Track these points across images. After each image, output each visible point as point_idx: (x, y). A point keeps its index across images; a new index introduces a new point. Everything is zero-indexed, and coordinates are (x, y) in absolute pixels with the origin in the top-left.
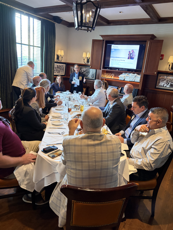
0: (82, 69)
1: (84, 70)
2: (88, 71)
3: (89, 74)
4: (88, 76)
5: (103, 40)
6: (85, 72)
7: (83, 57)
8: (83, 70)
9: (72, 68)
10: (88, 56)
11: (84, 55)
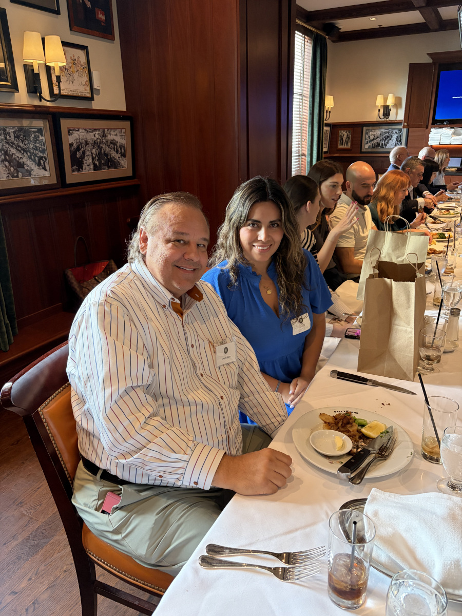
0: (371, 133)
1: (375, 133)
2: (387, 134)
3: (388, 142)
4: (386, 145)
5: (434, 63)
6: (378, 138)
7: (377, 104)
8: (374, 135)
9: (344, 134)
10: (390, 102)
11: (380, 102)
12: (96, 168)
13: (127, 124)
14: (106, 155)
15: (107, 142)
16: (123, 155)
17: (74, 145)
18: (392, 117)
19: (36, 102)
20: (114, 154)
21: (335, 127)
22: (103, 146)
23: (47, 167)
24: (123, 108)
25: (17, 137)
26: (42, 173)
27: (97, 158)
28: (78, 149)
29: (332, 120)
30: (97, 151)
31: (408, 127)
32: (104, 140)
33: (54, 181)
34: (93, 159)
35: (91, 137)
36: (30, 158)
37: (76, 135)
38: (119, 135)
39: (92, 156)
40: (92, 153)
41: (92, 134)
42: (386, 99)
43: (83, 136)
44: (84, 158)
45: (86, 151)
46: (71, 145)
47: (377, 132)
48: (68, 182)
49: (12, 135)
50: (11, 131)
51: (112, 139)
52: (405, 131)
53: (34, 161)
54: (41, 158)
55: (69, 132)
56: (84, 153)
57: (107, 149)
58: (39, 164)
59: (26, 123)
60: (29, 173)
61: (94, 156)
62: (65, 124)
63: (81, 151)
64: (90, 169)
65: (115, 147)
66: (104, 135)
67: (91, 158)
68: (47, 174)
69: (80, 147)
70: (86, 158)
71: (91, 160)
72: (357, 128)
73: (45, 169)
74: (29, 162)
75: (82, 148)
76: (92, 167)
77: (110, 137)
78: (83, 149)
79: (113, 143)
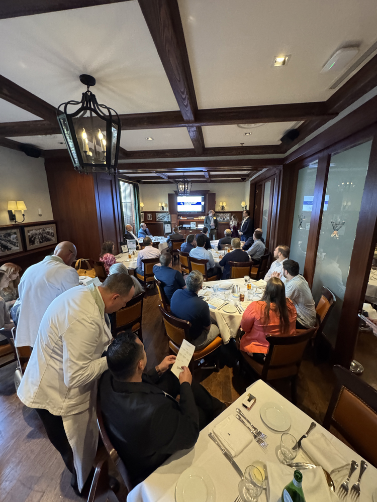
0: (158, 215)
2: (164, 216)
3: (165, 218)
6: (161, 217)
9: (149, 215)
10: (163, 205)
11: (160, 205)
12: (40, 242)
13: (54, 225)
14: (45, 237)
16: (53, 236)
18: (165, 210)
19: (14, 223)
20: (48, 236)
21: (146, 213)
22: (44, 234)
23: (18, 245)
24: (52, 219)
25: (5, 237)
26: (16, 248)
27: (41, 239)
28: (32, 237)
29: (144, 210)
30: (41, 236)
31: (171, 214)
32: (44, 232)
33: (22, 250)
35: (38, 232)
36: (11, 243)
37: (31, 232)
38: (51, 229)
39: (39, 238)
41: (38, 231)
42: (162, 204)
43: (34, 232)
44: (35, 240)
46: (29, 236)
47: (160, 215)
48: (28, 249)
49: (3, 237)
50: (2, 235)
52: (170, 215)
53: (13, 244)
54: (15, 243)
55: (28, 232)
56: (35, 238)
57: (45, 235)
58: (15, 245)
59: (9, 231)
60: (10, 249)
62: (26, 229)
66: (44, 230)
68: (18, 248)
71: (38, 240)
72: (154, 213)
73: (17, 246)
74: (10, 245)
75: (34, 236)
77: (46, 231)
79: (48, 232)
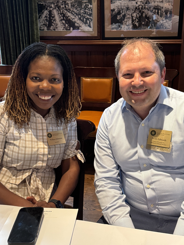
15: (150, 8)
17: (116, 10)
20: (157, 17)
22: (146, 11)
23: (92, 25)
25: (73, 6)
27: (137, 20)
28: (119, 13)
30: (138, 15)
32: (146, 7)
34: (133, 21)
35: (132, 4)
37: (118, 3)
38: (166, 1)
39: (132, 19)
40: (132, 17)
43: (125, 4)
44: (124, 20)
45: (126, 15)
46: (113, 10)
49: (70, 5)
50: (69, 2)
51: (156, 5)
53: (83, 21)
54: (87, 19)
55: (112, 1)
56: (124, 16)
57: (150, 13)
58: (86, 23)
60: (78, 28)
61: (134, 18)
63: (121, 15)
64: (129, 28)
65: (160, 11)
66: (147, 3)
67: (131, 20)
69: (121, 12)
70: (125, 20)
73: (90, 26)
74: (78, 22)
75: (123, 12)
76: (131, 26)
77: (154, 4)
78: (123, 14)
79: (158, 8)
